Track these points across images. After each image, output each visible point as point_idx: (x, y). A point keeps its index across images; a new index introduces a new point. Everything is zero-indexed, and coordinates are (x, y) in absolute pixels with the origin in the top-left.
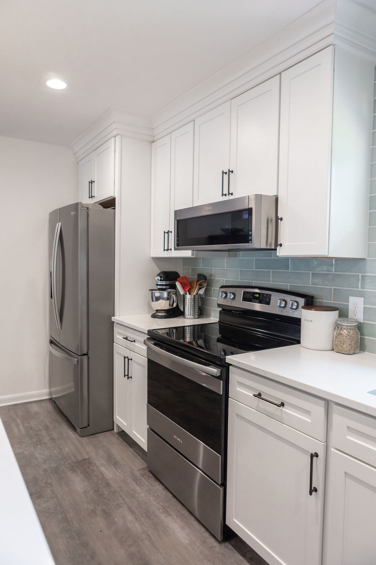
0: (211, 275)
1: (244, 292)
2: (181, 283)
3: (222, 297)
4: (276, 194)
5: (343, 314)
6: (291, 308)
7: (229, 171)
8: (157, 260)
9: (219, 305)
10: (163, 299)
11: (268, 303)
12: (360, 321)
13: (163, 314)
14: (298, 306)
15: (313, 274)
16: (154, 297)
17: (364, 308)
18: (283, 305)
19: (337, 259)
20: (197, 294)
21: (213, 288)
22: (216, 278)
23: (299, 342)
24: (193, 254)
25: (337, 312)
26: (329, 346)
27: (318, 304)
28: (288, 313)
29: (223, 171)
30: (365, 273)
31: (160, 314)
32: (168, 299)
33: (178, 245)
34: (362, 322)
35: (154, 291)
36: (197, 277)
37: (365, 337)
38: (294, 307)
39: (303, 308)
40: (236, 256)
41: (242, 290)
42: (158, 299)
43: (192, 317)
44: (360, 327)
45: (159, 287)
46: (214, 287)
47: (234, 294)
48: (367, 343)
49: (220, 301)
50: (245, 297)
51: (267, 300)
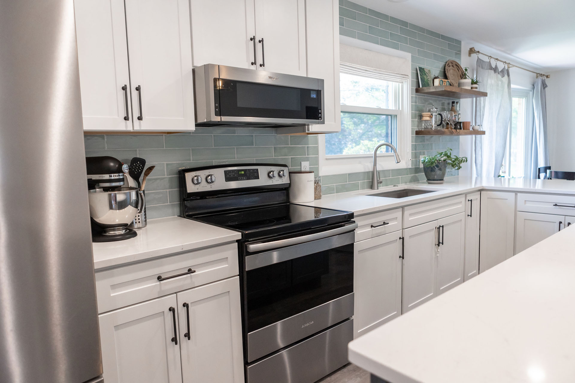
1: (225, 171)
6: (280, 177)
7: (262, 40)
11: (257, 177)
14: (284, 174)
28: (278, 181)
33: (218, 114)
47: (213, 176)
49: (191, 188)
50: (229, 177)
51: (255, 175)
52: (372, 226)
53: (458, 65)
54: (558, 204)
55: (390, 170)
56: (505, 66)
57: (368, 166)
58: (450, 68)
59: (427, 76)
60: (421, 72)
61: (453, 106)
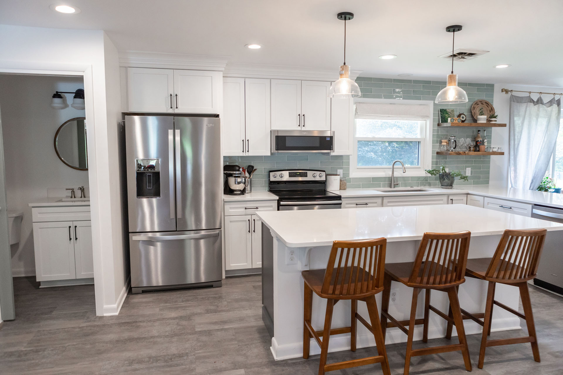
1: (289, 172)
3: (273, 177)
6: (320, 177)
9: (267, 182)
10: (242, 183)
11: (306, 176)
14: (323, 175)
15: (321, 162)
16: (236, 182)
17: (343, 173)
18: (315, 176)
28: (318, 179)
29: (300, 114)
30: (343, 160)
31: (237, 193)
33: (277, 150)
35: (236, 178)
41: (287, 172)
42: (239, 183)
43: (248, 192)
45: (237, 175)
47: (283, 174)
49: (272, 179)
50: (291, 175)
51: (305, 175)
52: (357, 204)
53: (488, 103)
54: (503, 206)
55: (410, 177)
56: (554, 97)
57: (389, 173)
58: (478, 105)
59: (449, 114)
60: (443, 112)
61: (478, 133)
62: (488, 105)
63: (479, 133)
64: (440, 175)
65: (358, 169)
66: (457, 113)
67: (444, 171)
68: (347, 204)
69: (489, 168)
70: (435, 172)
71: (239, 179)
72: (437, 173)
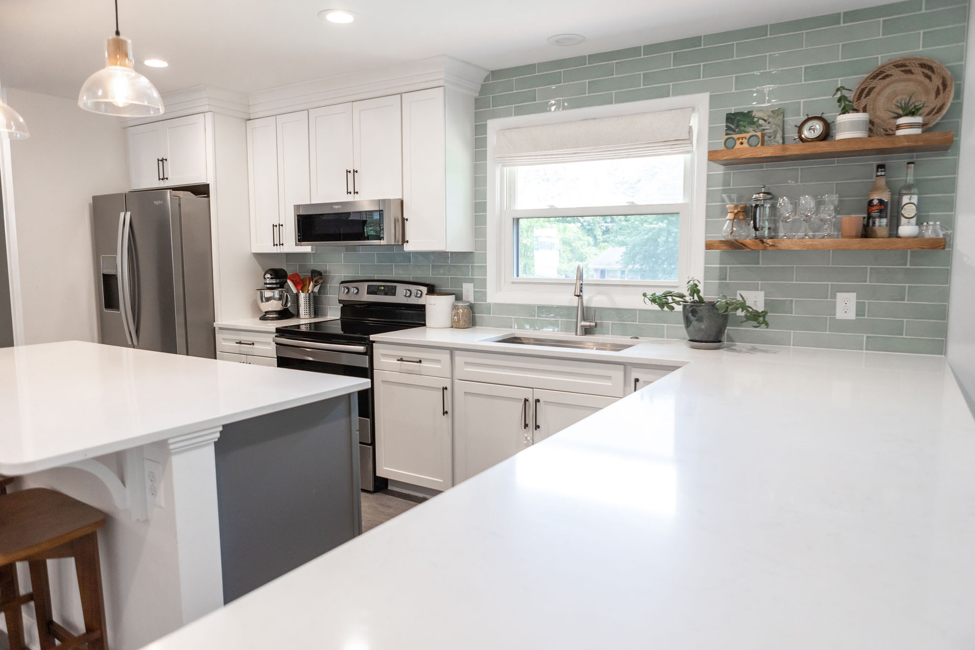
0: (326, 272)
1: (368, 285)
2: (292, 281)
3: (344, 292)
4: (401, 197)
5: (459, 298)
6: (416, 296)
7: (354, 171)
8: (260, 256)
9: (340, 301)
10: (275, 299)
11: (394, 294)
12: (471, 302)
13: (275, 316)
14: (421, 294)
15: (432, 266)
16: (264, 298)
17: (474, 291)
18: (408, 295)
19: (452, 253)
20: (312, 292)
21: (328, 285)
22: (332, 274)
23: (424, 325)
24: (312, 250)
25: (454, 296)
26: (449, 325)
27: (438, 292)
28: (413, 301)
29: (347, 170)
30: (473, 263)
31: (271, 316)
32: (280, 299)
33: (299, 241)
34: (473, 303)
35: (263, 291)
36: (310, 274)
37: (476, 315)
38: (419, 295)
39: (426, 294)
40: (355, 250)
41: (366, 284)
42: (268, 299)
43: (308, 316)
44: (471, 307)
45: (268, 286)
46: (331, 284)
47: (357, 288)
48: (477, 320)
49: (342, 296)
50: (369, 291)
51: (392, 292)
52: (400, 359)
55: (636, 310)
58: (888, 80)
59: (761, 125)
60: (741, 121)
61: (877, 176)
62: (929, 73)
63: (879, 174)
64: (685, 307)
65: (513, 283)
66: (793, 121)
67: (696, 298)
68: (384, 355)
69: (945, 295)
70: (673, 299)
71: (269, 292)
72: (678, 303)
